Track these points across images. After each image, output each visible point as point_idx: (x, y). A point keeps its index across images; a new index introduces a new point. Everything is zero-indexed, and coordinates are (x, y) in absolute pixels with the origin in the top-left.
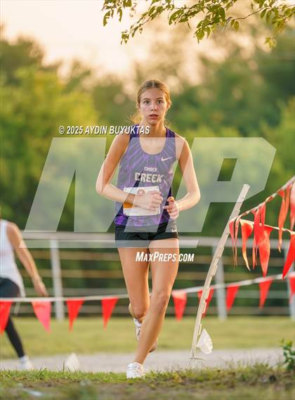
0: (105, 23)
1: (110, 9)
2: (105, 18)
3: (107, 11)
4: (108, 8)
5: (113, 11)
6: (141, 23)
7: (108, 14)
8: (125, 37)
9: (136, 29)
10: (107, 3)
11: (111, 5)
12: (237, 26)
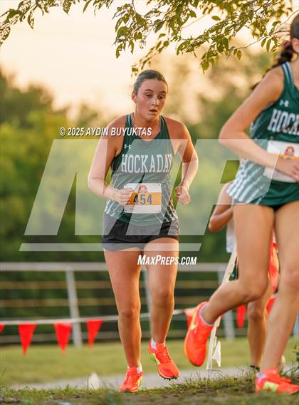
0: (118, 55)
1: (122, 42)
2: (118, 51)
3: (119, 44)
4: (120, 41)
5: (125, 44)
6: (149, 57)
7: (120, 47)
8: (134, 70)
9: (145, 62)
10: (119, 36)
11: (122, 38)
12: (239, 56)
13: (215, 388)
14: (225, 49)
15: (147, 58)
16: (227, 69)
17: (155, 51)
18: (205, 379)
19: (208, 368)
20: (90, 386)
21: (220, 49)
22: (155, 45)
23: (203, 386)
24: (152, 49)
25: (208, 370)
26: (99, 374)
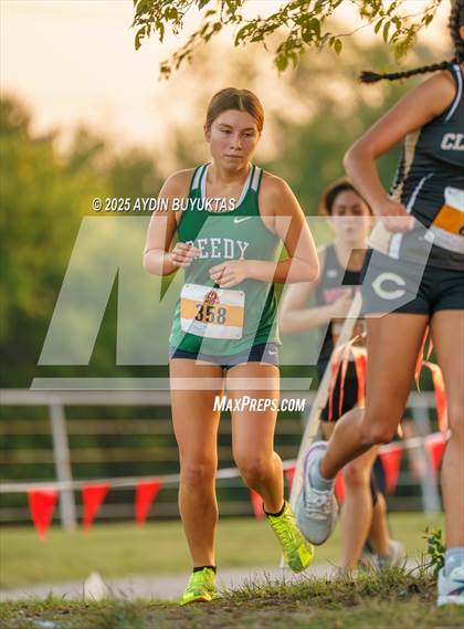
0: (138, 45)
1: (145, 24)
2: (137, 38)
3: (140, 27)
4: (142, 22)
5: (149, 26)
6: (189, 48)
7: (142, 31)
8: (165, 70)
9: (181, 57)
10: (139, 14)
11: (146, 16)
12: (338, 48)
13: (295, 598)
14: (314, 38)
15: (185, 51)
16: (318, 71)
17: (199, 39)
18: (277, 583)
19: (282, 565)
20: (87, 593)
21: (307, 38)
22: (199, 28)
23: (273, 594)
24: (194, 36)
25: (284, 569)
26: (104, 575)
